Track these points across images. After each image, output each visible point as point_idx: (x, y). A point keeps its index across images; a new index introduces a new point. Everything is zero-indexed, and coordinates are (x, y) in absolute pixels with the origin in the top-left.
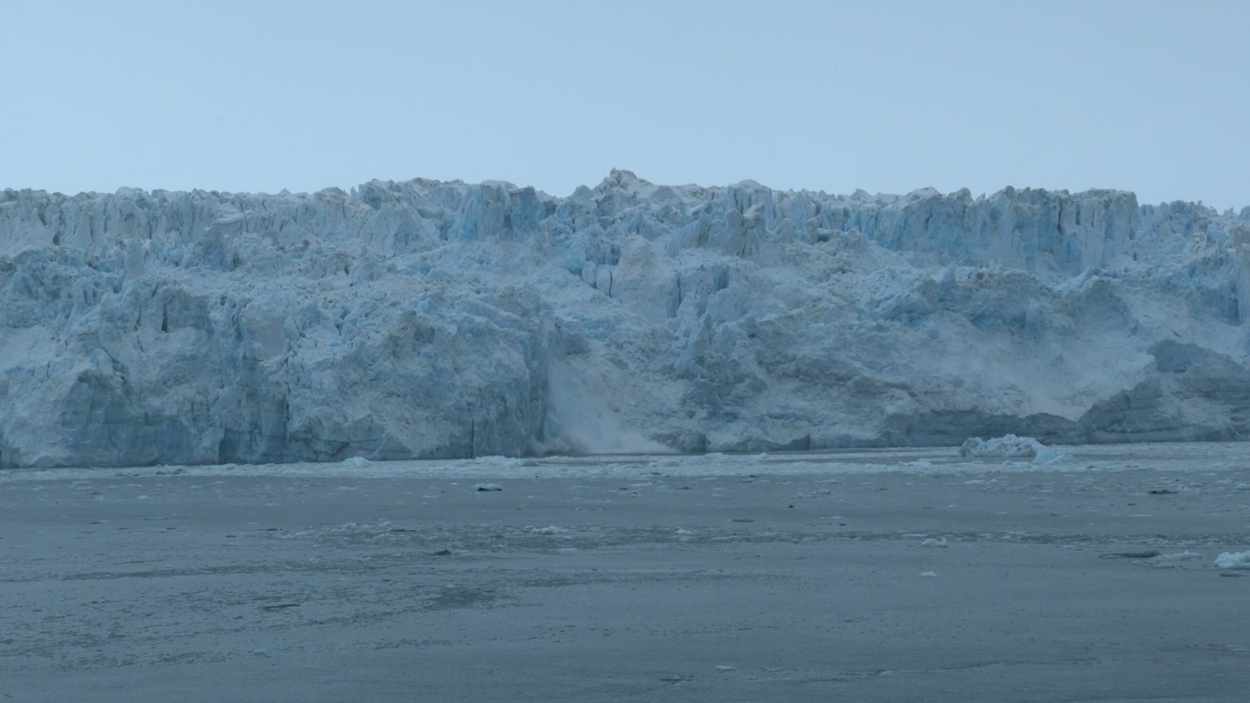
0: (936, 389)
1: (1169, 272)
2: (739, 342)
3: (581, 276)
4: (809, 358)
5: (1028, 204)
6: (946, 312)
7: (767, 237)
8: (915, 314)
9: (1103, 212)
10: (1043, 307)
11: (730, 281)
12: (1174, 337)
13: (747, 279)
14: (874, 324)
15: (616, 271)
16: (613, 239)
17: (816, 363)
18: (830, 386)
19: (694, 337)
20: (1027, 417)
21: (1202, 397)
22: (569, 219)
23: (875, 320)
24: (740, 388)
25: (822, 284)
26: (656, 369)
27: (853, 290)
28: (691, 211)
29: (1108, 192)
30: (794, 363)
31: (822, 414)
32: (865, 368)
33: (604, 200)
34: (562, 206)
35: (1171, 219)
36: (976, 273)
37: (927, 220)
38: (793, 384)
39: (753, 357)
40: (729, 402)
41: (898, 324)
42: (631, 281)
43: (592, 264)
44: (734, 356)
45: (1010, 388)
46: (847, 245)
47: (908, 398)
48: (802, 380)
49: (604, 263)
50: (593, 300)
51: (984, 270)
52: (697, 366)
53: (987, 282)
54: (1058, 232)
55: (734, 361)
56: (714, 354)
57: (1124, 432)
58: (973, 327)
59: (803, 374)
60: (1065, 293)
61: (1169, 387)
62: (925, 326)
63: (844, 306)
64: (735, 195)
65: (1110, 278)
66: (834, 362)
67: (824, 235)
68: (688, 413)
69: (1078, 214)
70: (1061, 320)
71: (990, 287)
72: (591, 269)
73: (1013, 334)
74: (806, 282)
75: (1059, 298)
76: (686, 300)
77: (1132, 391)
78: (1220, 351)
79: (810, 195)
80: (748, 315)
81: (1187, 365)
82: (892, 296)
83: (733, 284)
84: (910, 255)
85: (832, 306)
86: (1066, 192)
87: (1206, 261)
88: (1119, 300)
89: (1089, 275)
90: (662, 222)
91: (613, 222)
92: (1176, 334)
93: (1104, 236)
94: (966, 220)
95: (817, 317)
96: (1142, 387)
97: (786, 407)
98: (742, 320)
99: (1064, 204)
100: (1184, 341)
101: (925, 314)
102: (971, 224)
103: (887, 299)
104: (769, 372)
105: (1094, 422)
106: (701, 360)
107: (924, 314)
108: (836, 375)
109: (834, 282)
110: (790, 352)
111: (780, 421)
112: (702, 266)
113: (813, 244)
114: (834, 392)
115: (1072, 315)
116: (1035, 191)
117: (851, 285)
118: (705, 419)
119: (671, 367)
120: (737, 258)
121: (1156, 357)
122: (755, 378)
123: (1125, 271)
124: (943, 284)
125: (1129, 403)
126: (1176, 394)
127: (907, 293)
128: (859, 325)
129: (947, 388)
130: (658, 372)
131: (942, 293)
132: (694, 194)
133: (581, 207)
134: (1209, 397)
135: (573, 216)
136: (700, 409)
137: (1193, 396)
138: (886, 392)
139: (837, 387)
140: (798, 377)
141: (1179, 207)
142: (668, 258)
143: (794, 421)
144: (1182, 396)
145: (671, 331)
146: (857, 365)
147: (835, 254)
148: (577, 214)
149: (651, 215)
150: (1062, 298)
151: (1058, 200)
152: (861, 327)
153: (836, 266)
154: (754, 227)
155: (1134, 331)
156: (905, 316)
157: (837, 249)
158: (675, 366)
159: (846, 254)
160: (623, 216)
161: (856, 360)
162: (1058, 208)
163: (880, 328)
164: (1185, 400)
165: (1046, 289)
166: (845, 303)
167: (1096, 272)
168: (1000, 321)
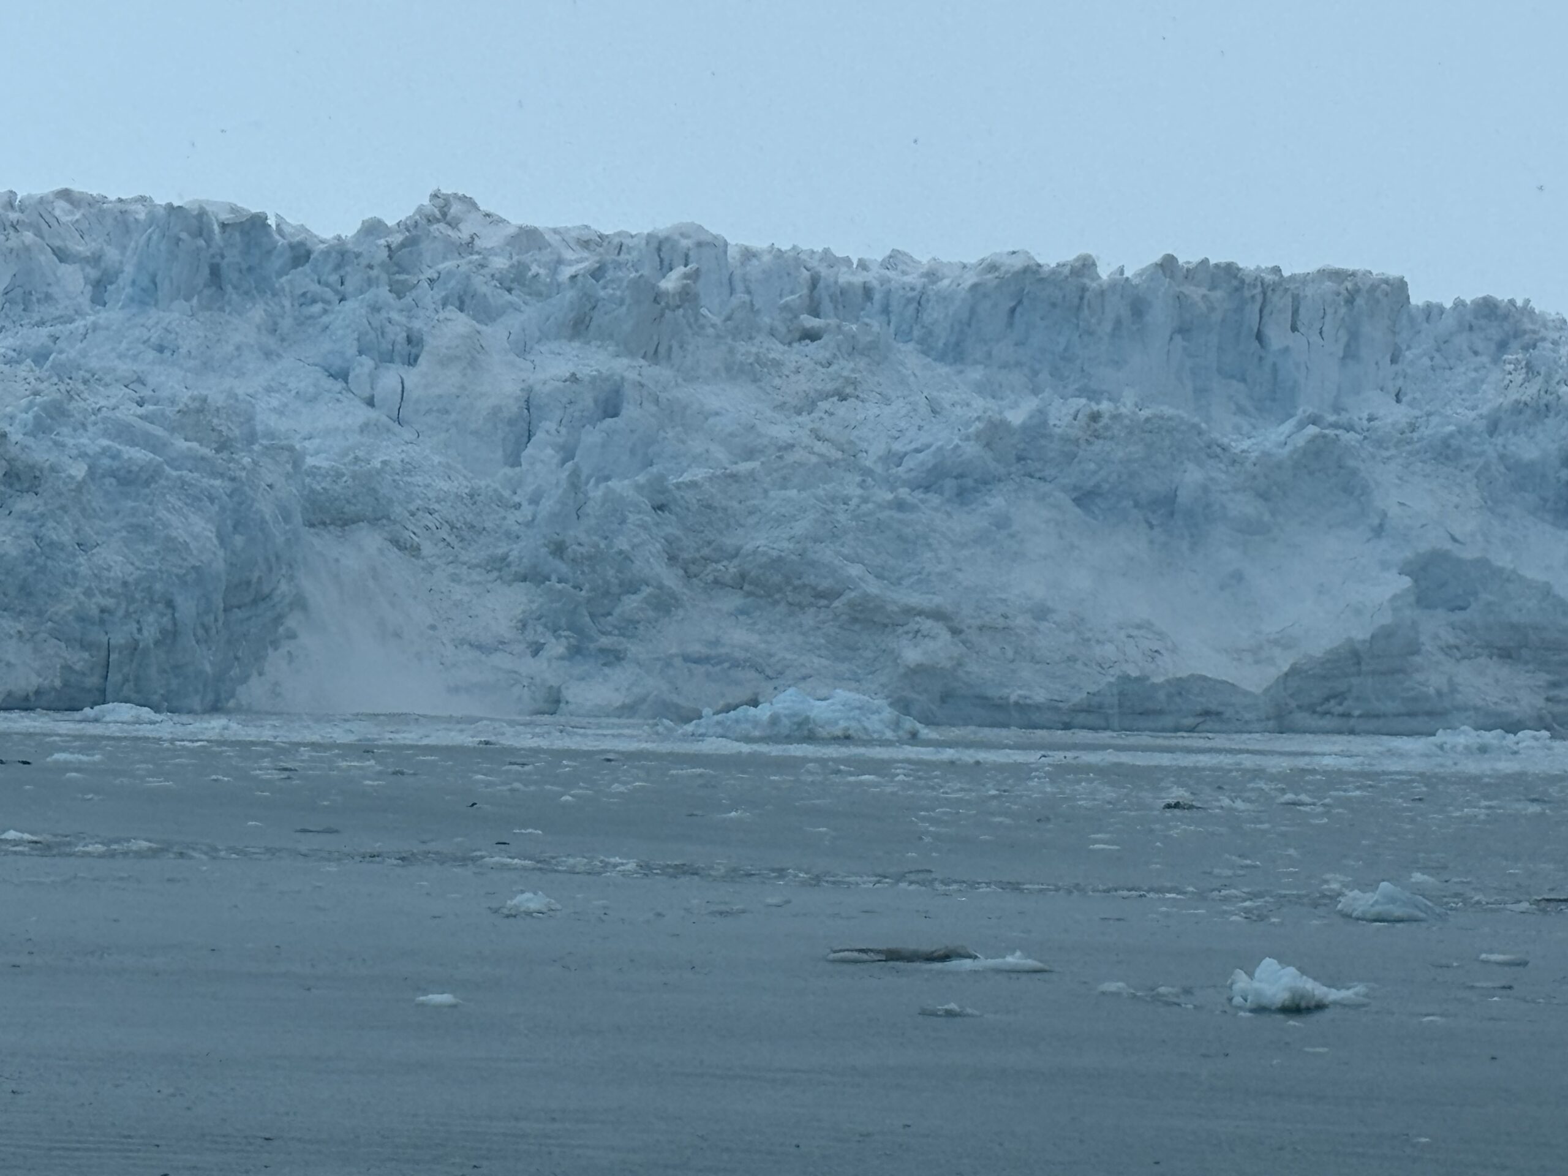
0: (1001, 622)
1: (1449, 424)
2: (632, 518)
3: (347, 382)
4: (765, 554)
5: (1203, 291)
6: (1027, 479)
7: (702, 327)
8: (969, 482)
9: (1343, 310)
10: (1212, 479)
11: (625, 404)
12: (1449, 545)
13: (657, 401)
14: (890, 496)
15: (413, 377)
16: (410, 317)
17: (777, 562)
18: (801, 607)
19: (548, 505)
20: (1168, 681)
21: (1495, 658)
22: (334, 278)
23: (892, 489)
24: (631, 603)
25: (800, 419)
26: (474, 561)
27: (855, 433)
28: (566, 272)
29: (1353, 274)
30: (736, 562)
31: (784, 659)
32: (870, 578)
33: (403, 245)
34: (322, 252)
35: (1471, 328)
36: (1088, 411)
37: (1013, 311)
38: (734, 600)
39: (658, 546)
40: (610, 629)
41: (935, 499)
42: (440, 396)
43: (368, 362)
44: (622, 543)
45: (1139, 627)
46: (854, 349)
47: (945, 636)
48: (749, 594)
49: (391, 361)
50: (364, 428)
51: (1105, 406)
52: (550, 558)
53: (1107, 428)
54: (1257, 343)
55: (621, 552)
56: (583, 537)
57: (1346, 715)
58: (1078, 510)
59: (750, 583)
60: (1254, 455)
61: (1436, 637)
62: (986, 504)
63: (837, 460)
64: (659, 250)
65: (1339, 432)
66: (812, 564)
67: (813, 328)
68: (530, 645)
69: (1295, 312)
70: (1243, 506)
71: (1112, 438)
72: (366, 370)
73: (1151, 527)
74: (769, 413)
75: (1242, 464)
76: (539, 436)
77: (1364, 641)
78: (1531, 573)
79: (803, 256)
80: (654, 470)
81: (1472, 599)
82: (929, 446)
83: (629, 410)
84: (976, 374)
85: (814, 459)
86: (1277, 270)
87: (1518, 408)
88: (1354, 472)
89: (1301, 426)
90: (509, 290)
91: (415, 286)
92: (1454, 539)
93: (1341, 354)
94: (1086, 312)
95: (784, 478)
96: (1386, 634)
97: (716, 643)
98: (641, 479)
99: (1269, 293)
100: (1469, 554)
101: (987, 481)
102: (1093, 321)
103: (918, 451)
104: (688, 576)
105: (1292, 696)
106: (559, 549)
107: (986, 483)
108: (814, 589)
109: (822, 414)
110: (730, 541)
111: (700, 670)
112: (573, 375)
113: (790, 344)
114: (808, 619)
115: (1264, 496)
116: (1217, 266)
117: (853, 424)
118: (561, 658)
119: (504, 558)
120: (642, 362)
121: (1416, 581)
122: (660, 587)
123: (1370, 419)
124: (1024, 428)
125: (1359, 663)
126: (1448, 650)
127: (956, 441)
128: (861, 497)
129: (1021, 621)
130: (478, 566)
131: (1021, 446)
132: (586, 244)
133: (358, 255)
134: (1510, 656)
135: (342, 273)
136: (553, 640)
137: (1477, 655)
138: (907, 624)
139: (813, 610)
140: (741, 588)
141: (1488, 309)
142: (512, 357)
143: (729, 668)
144: (1458, 655)
145: (507, 493)
146: (855, 570)
147: (830, 364)
148: (348, 269)
149: (489, 278)
150: (1248, 465)
151: (1259, 284)
152: (865, 500)
153: (830, 387)
154: (679, 307)
155: (1379, 531)
156: (950, 484)
157: (835, 356)
158: (510, 558)
159: (852, 365)
160: (435, 276)
161: (853, 562)
162: (1259, 298)
163: (900, 505)
164: (1466, 662)
165: (1219, 446)
166: (839, 455)
167: (1315, 420)
168: (1128, 503)
